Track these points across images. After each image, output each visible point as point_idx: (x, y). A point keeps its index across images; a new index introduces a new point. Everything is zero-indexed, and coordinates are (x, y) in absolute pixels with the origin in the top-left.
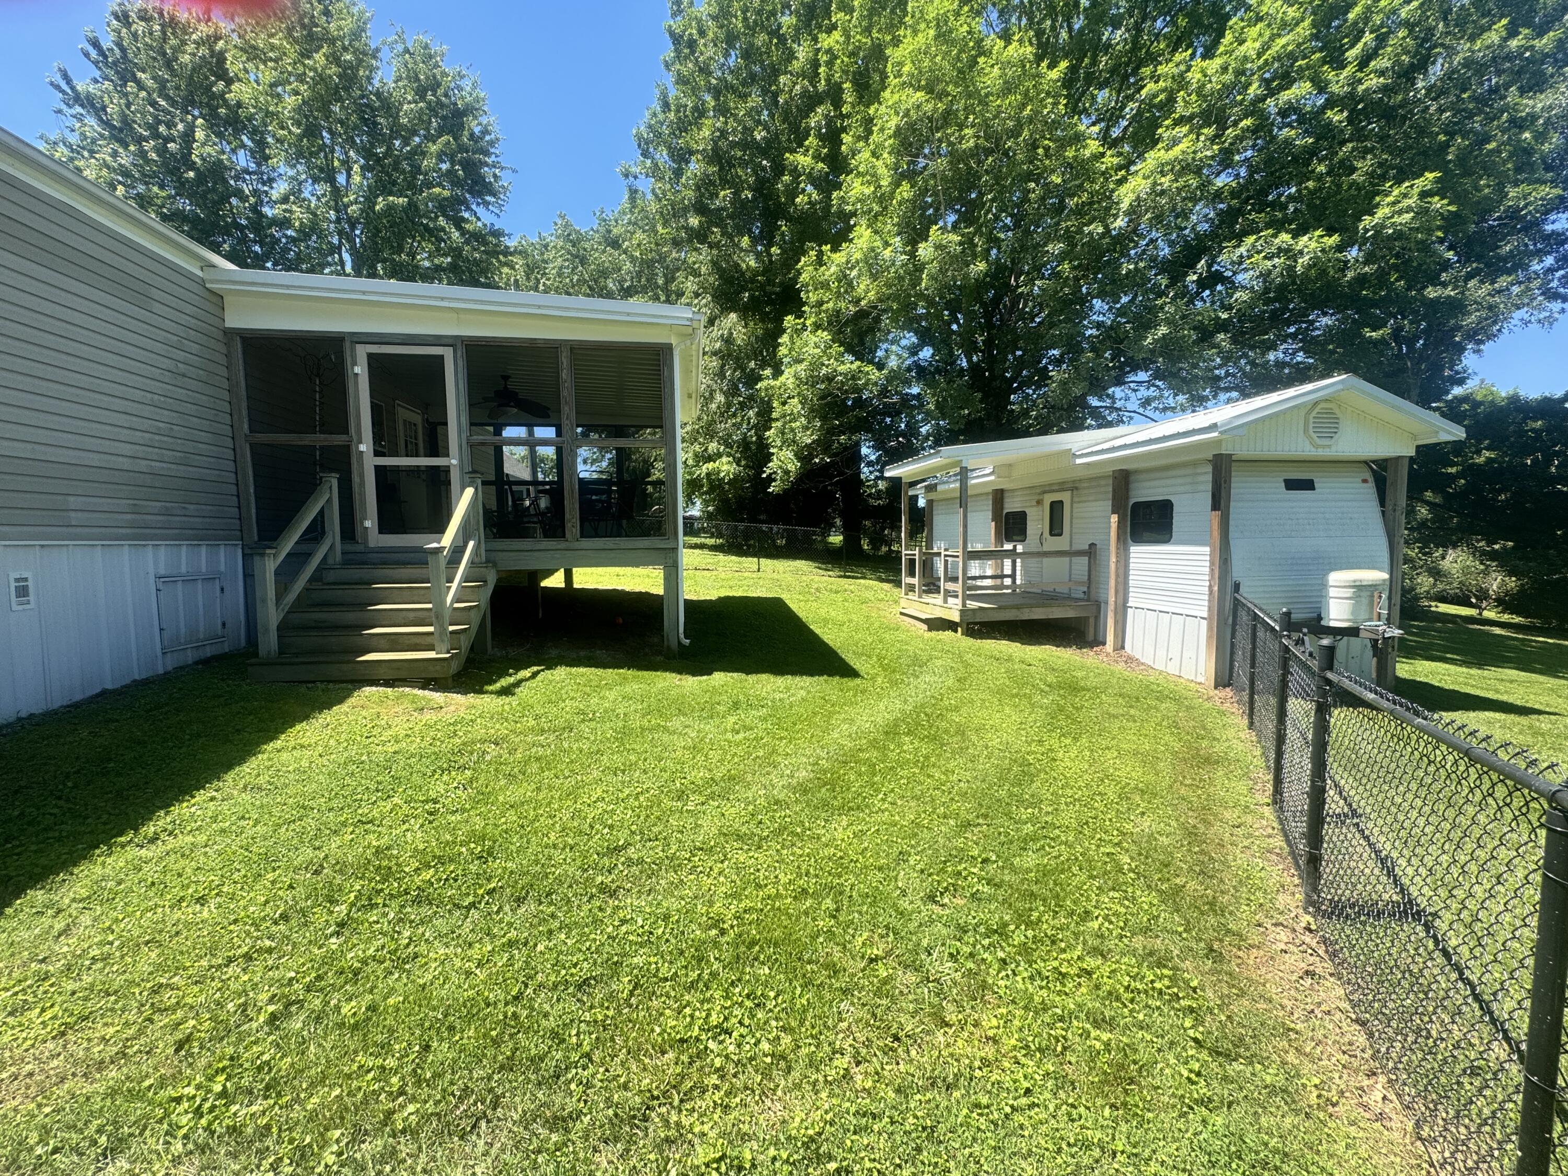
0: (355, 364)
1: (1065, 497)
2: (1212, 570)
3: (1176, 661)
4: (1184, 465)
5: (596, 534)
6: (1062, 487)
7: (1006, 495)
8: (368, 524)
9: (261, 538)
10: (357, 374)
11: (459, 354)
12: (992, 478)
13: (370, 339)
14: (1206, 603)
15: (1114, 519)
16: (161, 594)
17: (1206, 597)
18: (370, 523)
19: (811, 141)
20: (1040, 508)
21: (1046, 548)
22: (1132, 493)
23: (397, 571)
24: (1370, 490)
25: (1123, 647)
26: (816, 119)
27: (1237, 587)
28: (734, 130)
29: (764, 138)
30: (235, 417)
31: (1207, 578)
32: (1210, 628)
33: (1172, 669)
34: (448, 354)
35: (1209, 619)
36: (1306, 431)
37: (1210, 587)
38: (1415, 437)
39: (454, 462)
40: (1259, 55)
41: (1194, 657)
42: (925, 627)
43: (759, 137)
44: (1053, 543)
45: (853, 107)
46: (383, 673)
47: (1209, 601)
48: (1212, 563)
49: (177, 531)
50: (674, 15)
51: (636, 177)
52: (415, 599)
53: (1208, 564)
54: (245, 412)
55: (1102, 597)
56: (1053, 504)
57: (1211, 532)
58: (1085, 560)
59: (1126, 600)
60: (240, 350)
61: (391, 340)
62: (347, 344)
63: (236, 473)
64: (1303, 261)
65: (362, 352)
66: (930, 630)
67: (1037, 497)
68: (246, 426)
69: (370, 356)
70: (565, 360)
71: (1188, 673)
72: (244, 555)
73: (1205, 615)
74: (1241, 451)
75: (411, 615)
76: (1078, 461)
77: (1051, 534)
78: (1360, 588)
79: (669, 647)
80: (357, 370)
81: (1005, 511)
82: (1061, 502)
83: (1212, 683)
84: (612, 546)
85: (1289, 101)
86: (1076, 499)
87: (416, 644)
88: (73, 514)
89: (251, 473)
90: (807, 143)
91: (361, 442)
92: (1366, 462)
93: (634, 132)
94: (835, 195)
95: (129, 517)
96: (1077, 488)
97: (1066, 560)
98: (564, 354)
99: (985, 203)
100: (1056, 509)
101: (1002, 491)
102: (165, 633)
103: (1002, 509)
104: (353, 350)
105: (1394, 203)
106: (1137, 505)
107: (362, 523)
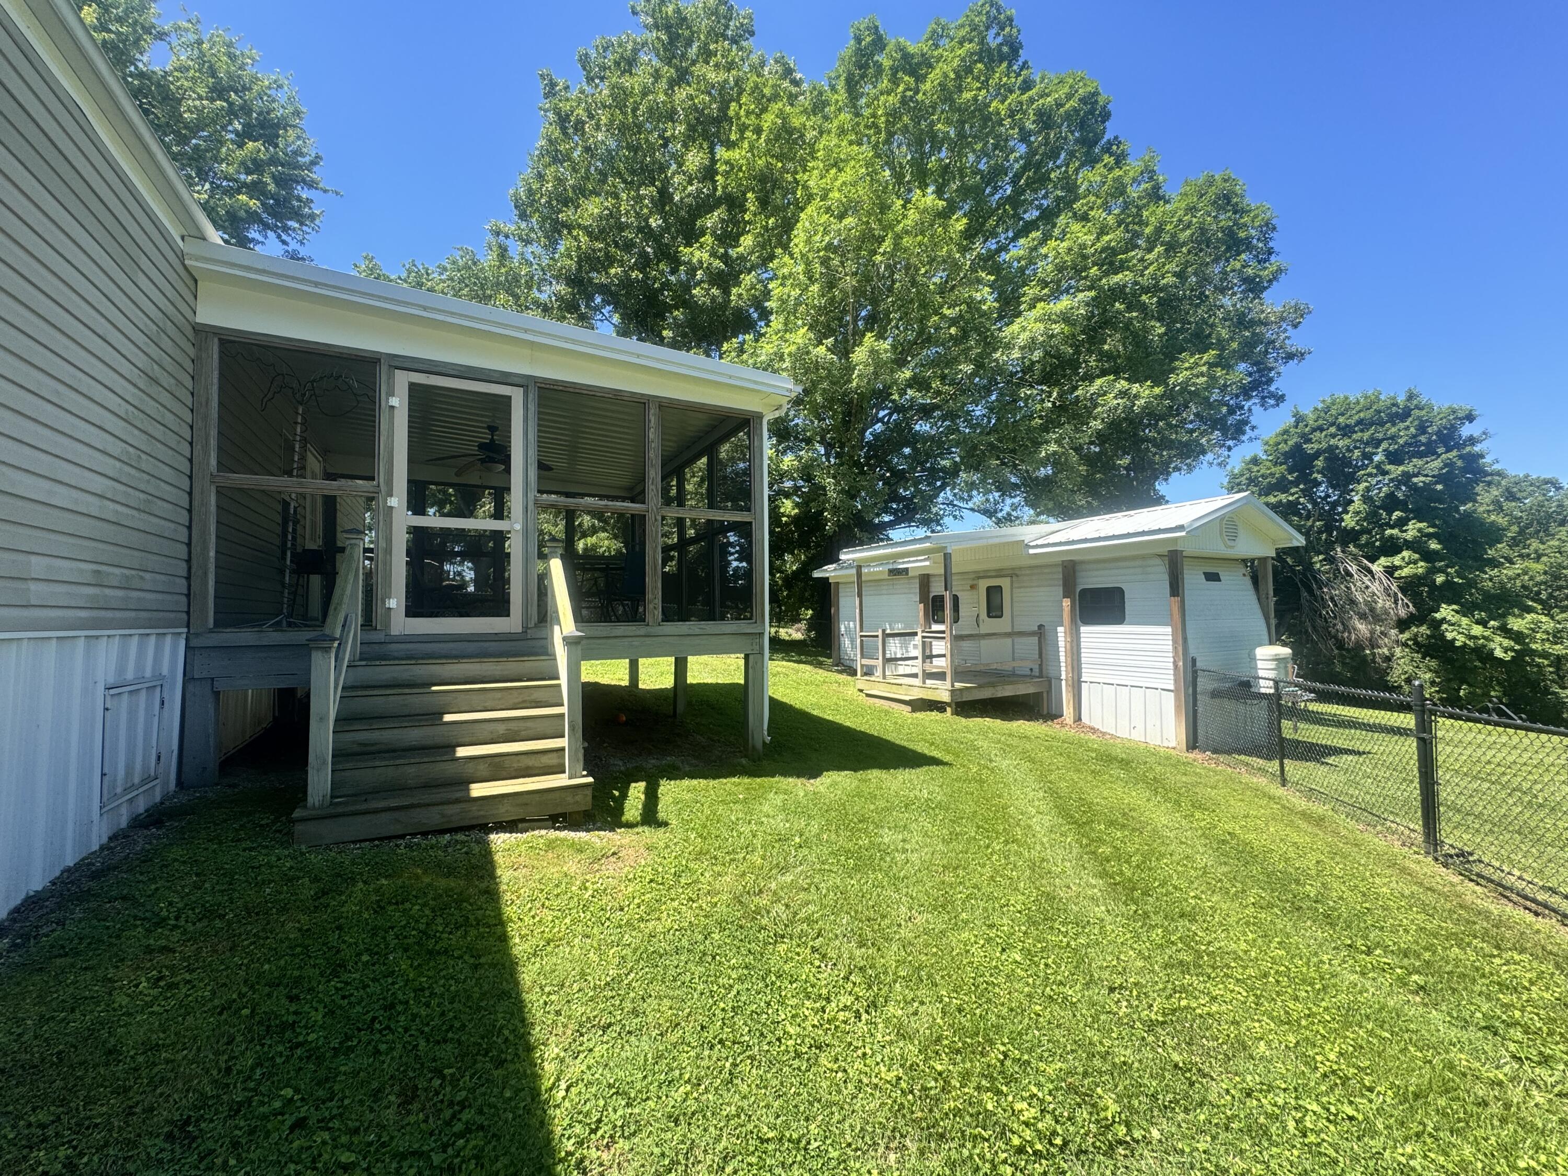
0: (391, 393)
1: (1005, 583)
2: (1175, 649)
3: (1140, 727)
4: (1134, 558)
5: (683, 617)
6: (1000, 574)
7: (932, 579)
8: (392, 603)
9: (217, 624)
10: (392, 407)
11: (531, 396)
12: (927, 563)
13: (416, 366)
14: (1172, 677)
15: (1066, 603)
16: (108, 714)
17: (1172, 672)
18: (396, 602)
19: (708, 239)
20: (974, 592)
21: (984, 630)
22: (1079, 580)
23: (448, 667)
24: (1248, 582)
25: (1080, 719)
26: (712, 220)
27: (1194, 661)
28: (627, 212)
29: (659, 226)
30: (198, 448)
31: (1171, 655)
32: (1177, 699)
33: (1137, 736)
34: (517, 396)
35: (1176, 691)
36: (1221, 534)
37: (1175, 663)
38: (1274, 542)
39: (518, 527)
40: (1093, 245)
41: (1158, 723)
42: (909, 708)
43: (654, 225)
44: (989, 625)
45: (755, 215)
46: (505, 812)
47: (1175, 675)
48: (1175, 641)
49: (133, 614)
50: (546, 96)
51: (507, 237)
52: (488, 704)
53: (1170, 643)
54: (213, 443)
55: (1052, 673)
56: (989, 589)
57: (1172, 615)
58: (1035, 639)
59: (1080, 676)
60: (216, 356)
61: (444, 370)
62: (384, 368)
63: (189, 528)
64: (1141, 402)
65: (403, 380)
66: (913, 711)
67: (971, 582)
68: (213, 462)
69: (413, 387)
70: (653, 418)
71: (1154, 740)
72: (187, 647)
73: (1172, 687)
74: (1189, 549)
75: (501, 729)
76: (1032, 551)
77: (989, 616)
78: (1279, 660)
79: (754, 747)
80: (394, 401)
81: (932, 595)
82: (999, 588)
83: (1184, 746)
84: (697, 631)
85: (1117, 283)
86: (1015, 585)
87: (528, 768)
88: (33, 586)
89: (213, 528)
90: (702, 240)
91: (391, 496)
92: (1244, 561)
93: (511, 192)
94: (734, 291)
95: (91, 591)
96: (1017, 576)
97: (1009, 641)
98: (652, 411)
99: (891, 320)
100: (994, 593)
101: (928, 575)
102: (106, 779)
103: (929, 592)
104: (391, 378)
105: (1191, 368)
106: (1084, 592)
107: (384, 602)
